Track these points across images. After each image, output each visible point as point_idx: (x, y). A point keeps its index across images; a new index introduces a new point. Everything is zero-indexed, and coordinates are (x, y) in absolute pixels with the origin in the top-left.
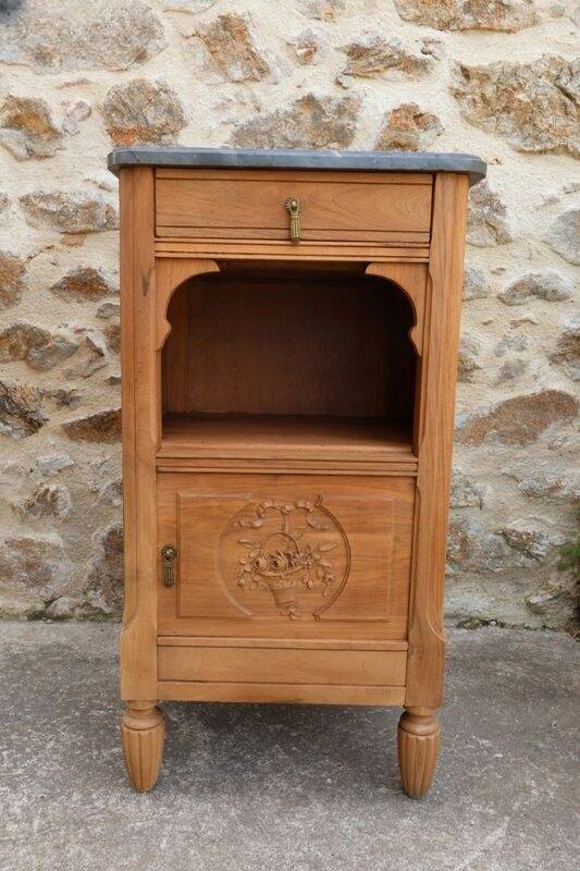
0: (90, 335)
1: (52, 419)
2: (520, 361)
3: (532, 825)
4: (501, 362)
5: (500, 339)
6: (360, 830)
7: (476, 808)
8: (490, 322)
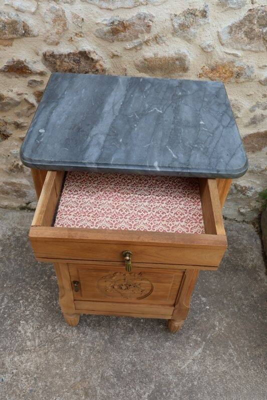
0: (26, 97)
1: (14, 134)
2: (262, 115)
3: (212, 347)
4: (252, 115)
5: (254, 104)
6: (151, 347)
7: (194, 337)
8: (251, 95)
